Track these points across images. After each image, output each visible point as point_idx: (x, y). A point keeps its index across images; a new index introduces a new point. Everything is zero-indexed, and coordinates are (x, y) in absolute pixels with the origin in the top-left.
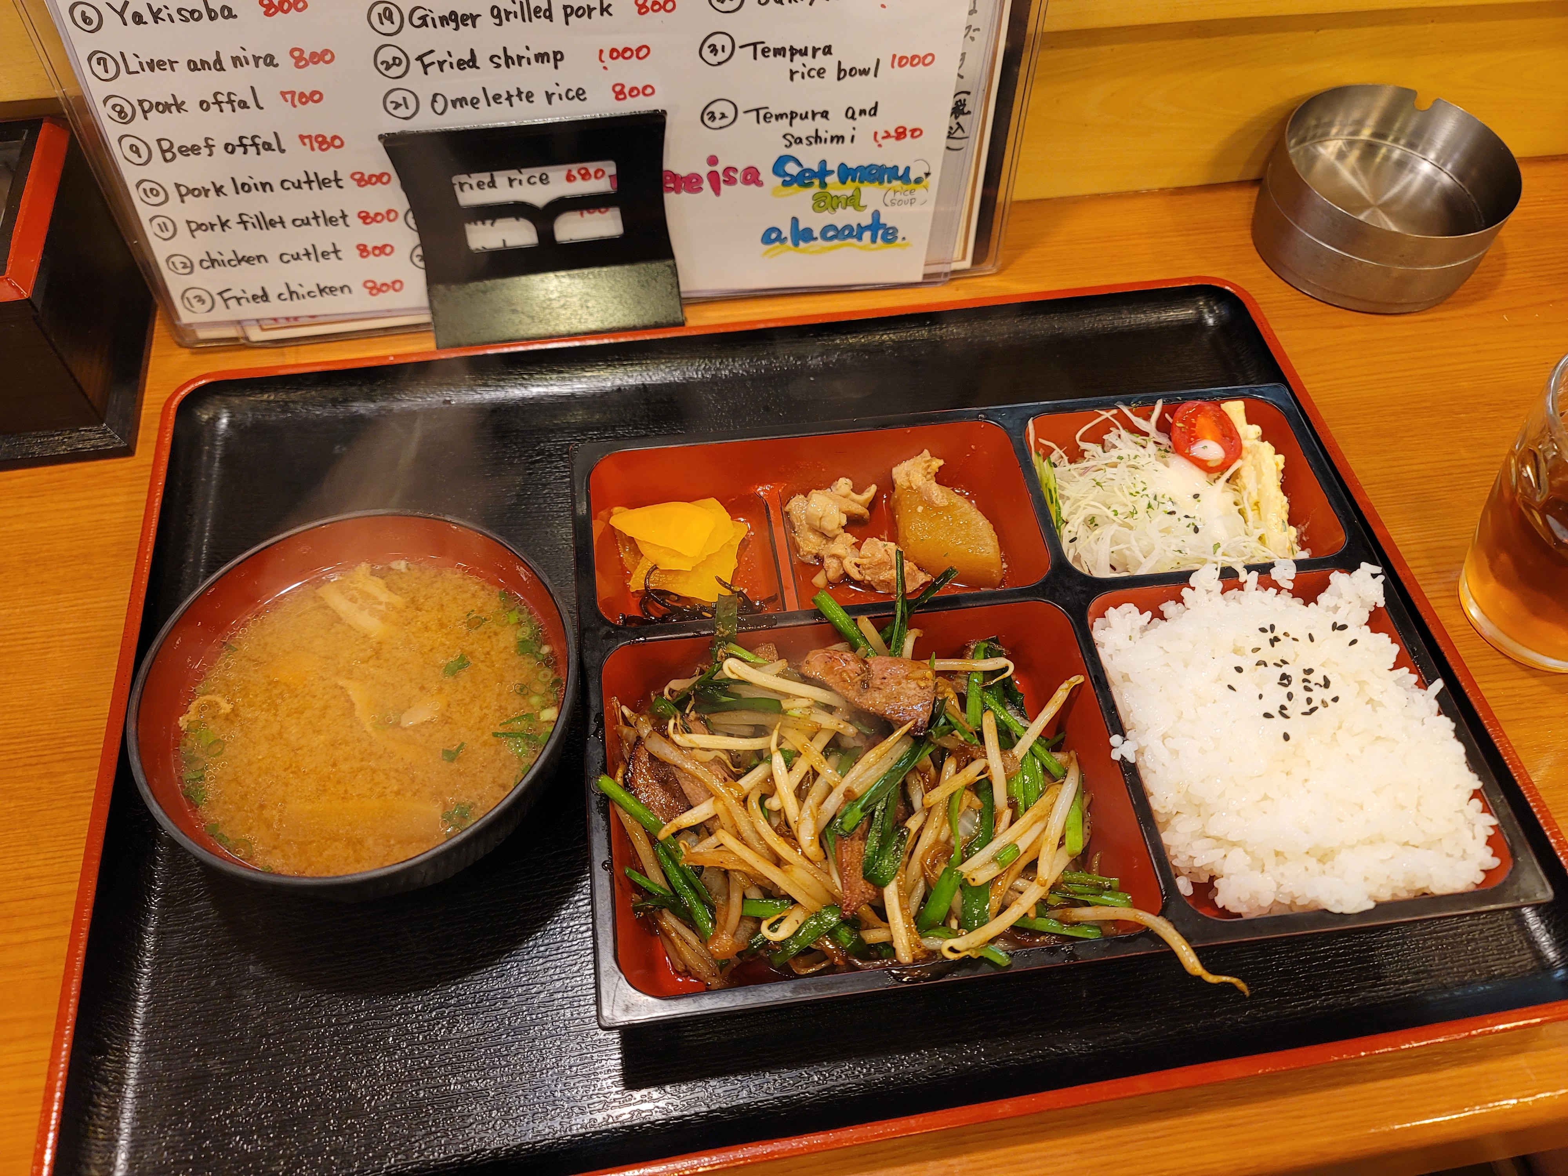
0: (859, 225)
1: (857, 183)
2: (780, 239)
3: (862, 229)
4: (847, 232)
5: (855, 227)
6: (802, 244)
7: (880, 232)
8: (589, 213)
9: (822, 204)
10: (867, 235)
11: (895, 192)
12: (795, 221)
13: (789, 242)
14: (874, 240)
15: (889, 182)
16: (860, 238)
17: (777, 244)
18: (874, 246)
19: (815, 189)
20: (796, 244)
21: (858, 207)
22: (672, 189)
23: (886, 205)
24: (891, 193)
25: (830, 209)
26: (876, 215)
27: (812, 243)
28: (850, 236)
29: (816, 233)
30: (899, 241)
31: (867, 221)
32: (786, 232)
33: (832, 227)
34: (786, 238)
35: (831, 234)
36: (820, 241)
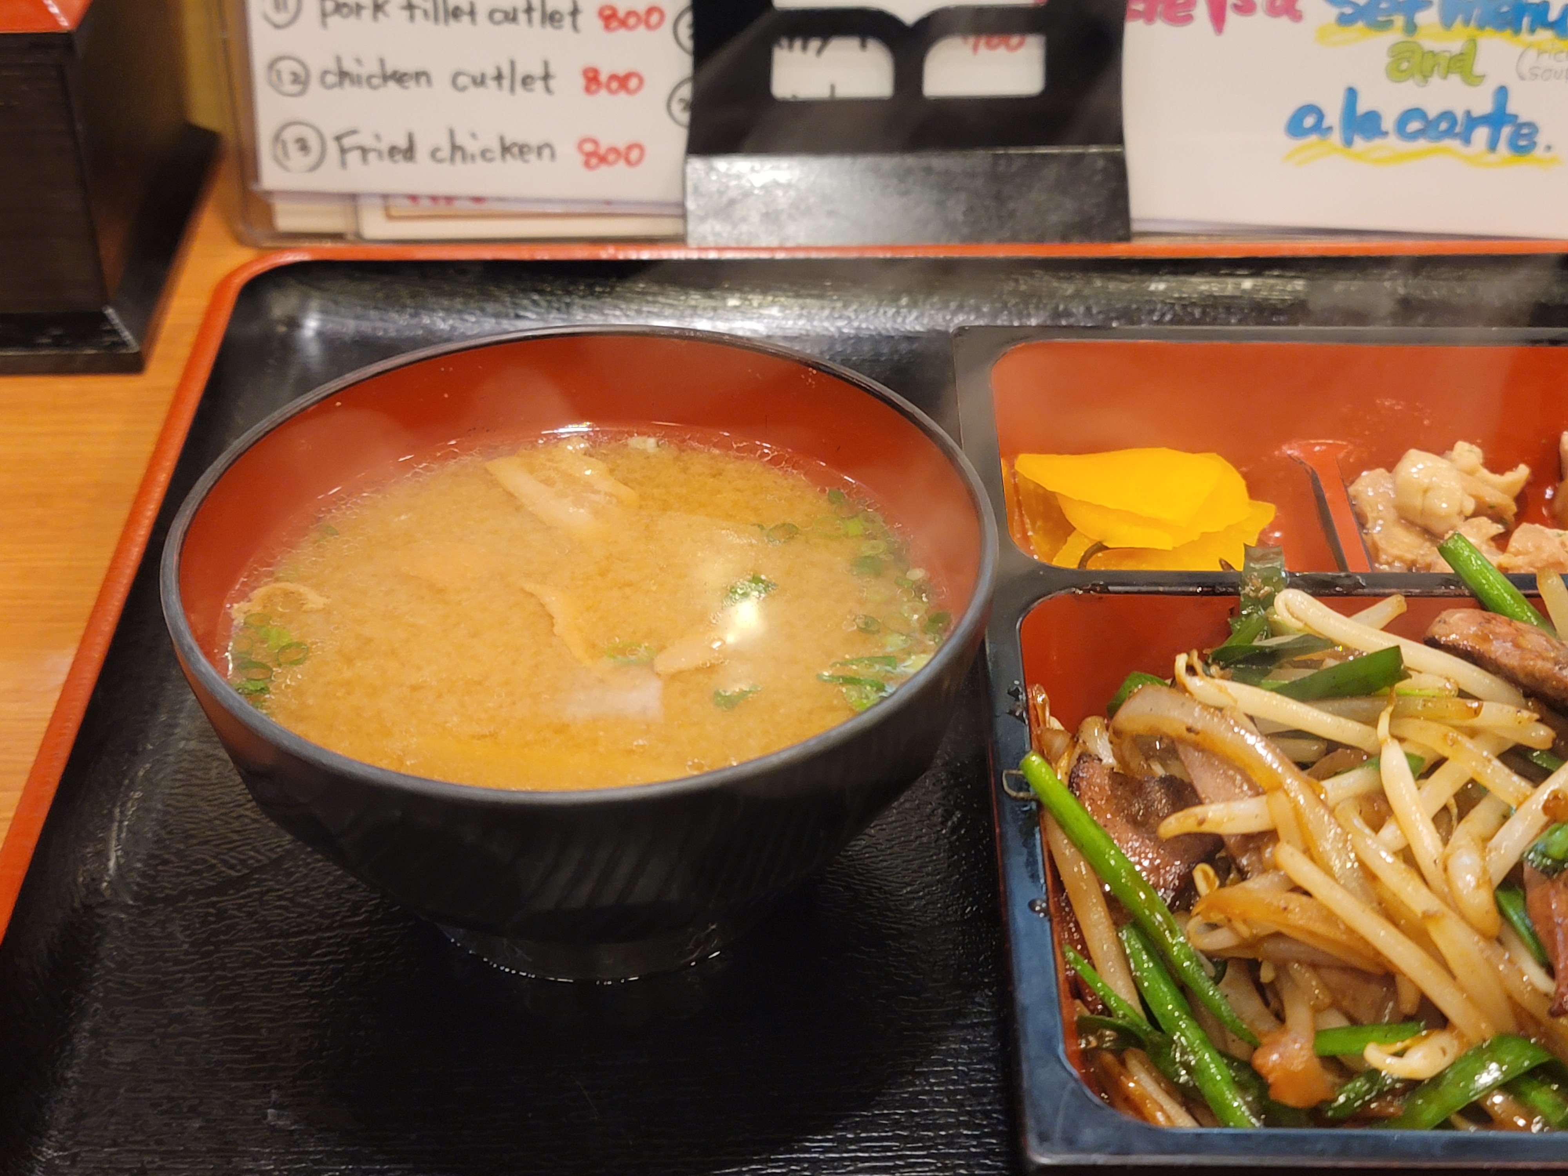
0: (1468, 113)
1: (1471, 30)
2: (1320, 129)
3: (1473, 122)
4: (1444, 126)
5: (1460, 115)
6: (1359, 142)
7: (1506, 131)
8: (989, 46)
9: (1405, 65)
10: (1482, 134)
11: (1541, 52)
12: (1352, 94)
13: (1336, 137)
14: (1493, 146)
15: (1532, 31)
16: (1467, 139)
17: (1313, 138)
18: (1492, 157)
19: (1395, 35)
20: (1348, 142)
21: (1472, 79)
22: (1138, 15)
23: (1522, 78)
24: (1532, 54)
25: (1419, 77)
26: (1502, 93)
27: (1378, 142)
28: (1450, 133)
29: (1388, 123)
30: (1539, 152)
31: (1483, 105)
32: (1333, 117)
33: (1416, 113)
34: (1330, 129)
35: (1414, 126)
36: (1393, 142)
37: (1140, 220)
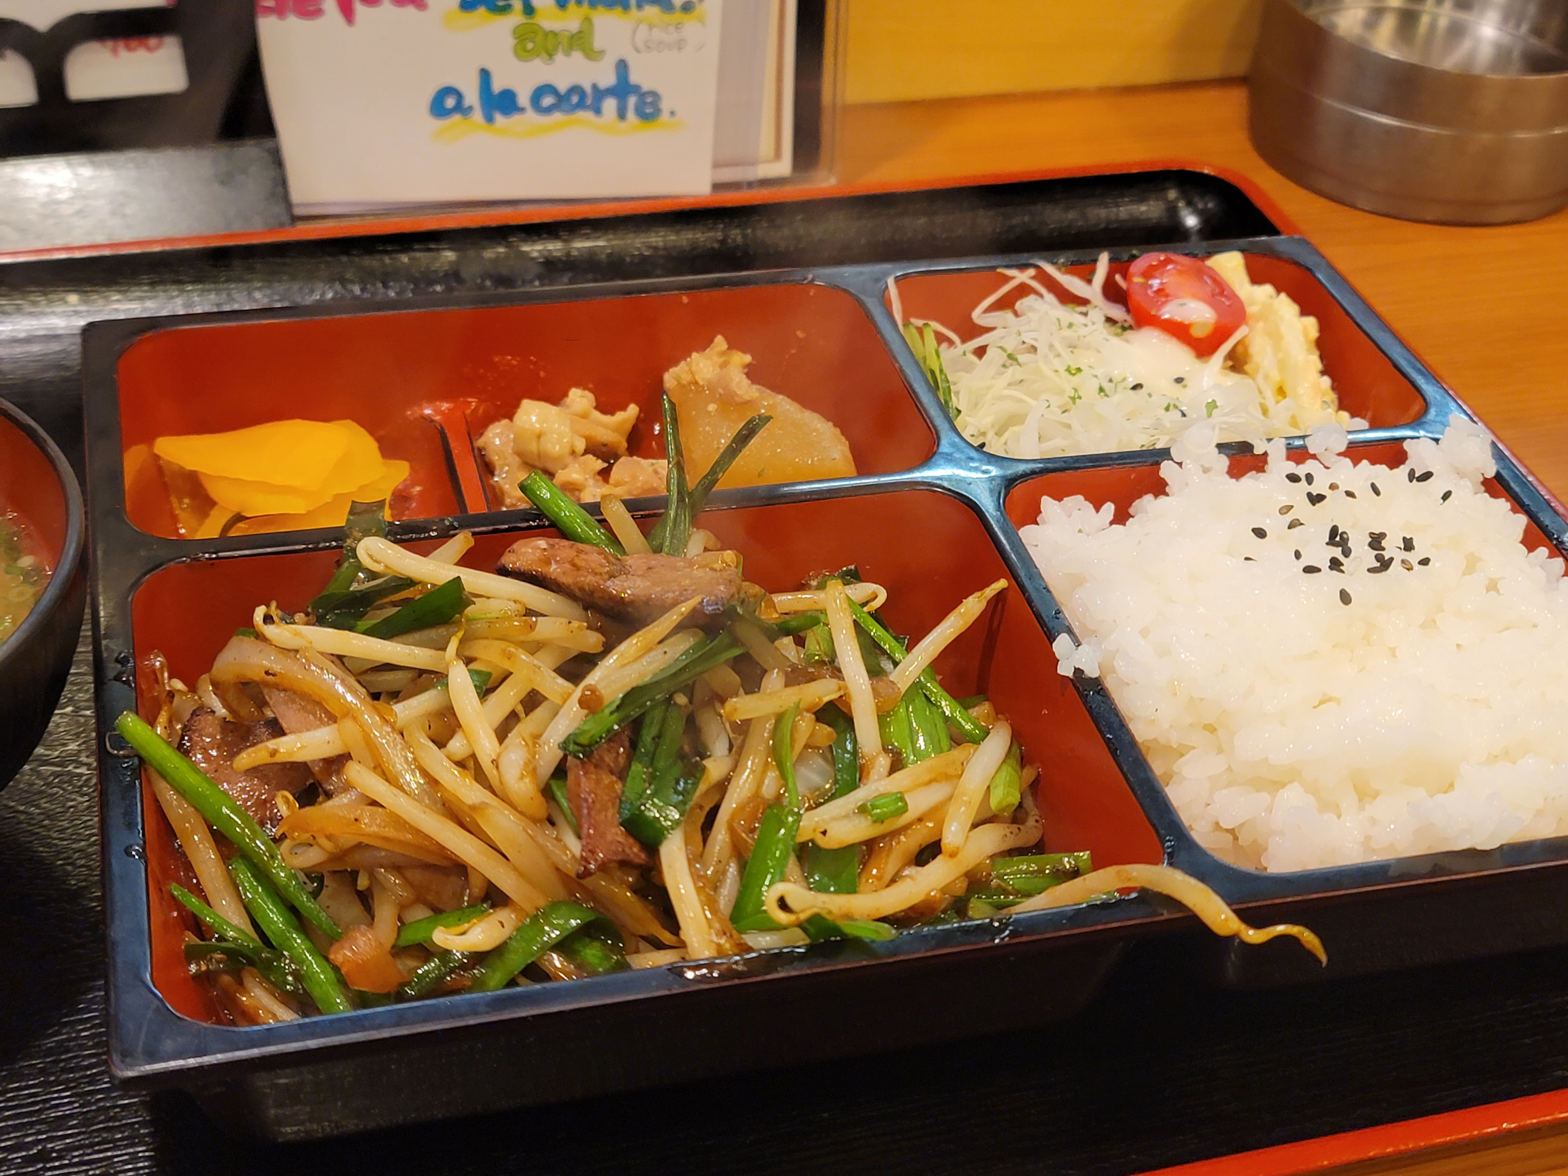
0: (595, 87)
1: (585, 9)
2: (460, 108)
3: (600, 94)
4: (575, 99)
5: (588, 89)
6: (500, 119)
7: (632, 101)
8: (129, 49)
9: (530, 46)
10: (610, 105)
11: (651, 26)
12: (485, 75)
13: (478, 115)
14: (622, 114)
15: (639, 6)
16: (598, 111)
17: (457, 118)
18: (623, 125)
19: (516, 18)
20: (489, 119)
21: (593, 55)
22: (269, 10)
23: (638, 50)
24: (643, 29)
25: (546, 57)
26: (622, 67)
27: (516, 118)
28: (581, 105)
29: (523, 100)
30: (665, 116)
31: (607, 79)
32: (472, 97)
33: (546, 89)
34: (470, 108)
35: (548, 101)
36: (530, 115)
37: (299, 205)
